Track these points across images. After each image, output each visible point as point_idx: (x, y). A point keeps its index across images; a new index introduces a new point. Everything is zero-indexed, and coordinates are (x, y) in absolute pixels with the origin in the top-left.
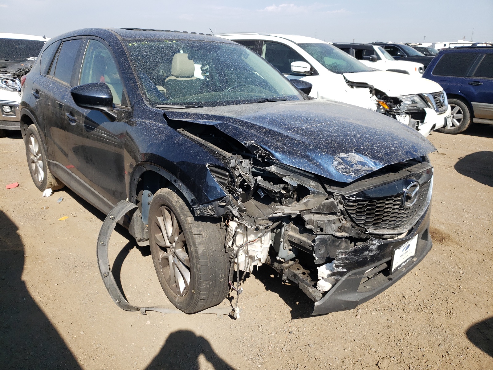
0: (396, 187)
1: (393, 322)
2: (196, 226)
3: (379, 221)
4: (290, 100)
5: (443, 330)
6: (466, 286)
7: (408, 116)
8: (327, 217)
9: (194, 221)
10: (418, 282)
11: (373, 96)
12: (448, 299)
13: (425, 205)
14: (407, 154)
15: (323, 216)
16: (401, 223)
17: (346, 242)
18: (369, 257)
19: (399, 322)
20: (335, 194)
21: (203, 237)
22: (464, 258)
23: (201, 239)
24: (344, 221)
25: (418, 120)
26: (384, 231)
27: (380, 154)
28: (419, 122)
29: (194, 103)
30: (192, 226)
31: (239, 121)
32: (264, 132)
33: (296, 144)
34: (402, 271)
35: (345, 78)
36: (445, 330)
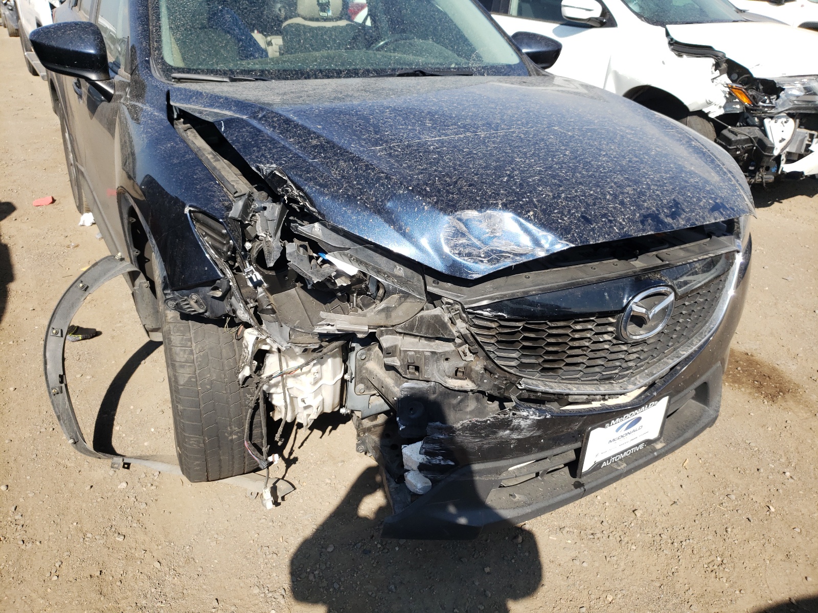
0: (606, 294)
1: (585, 565)
2: (182, 329)
3: (559, 365)
4: (483, 75)
5: (686, 603)
6: (786, 509)
7: (791, 121)
8: (432, 344)
9: (179, 318)
10: (681, 482)
11: (721, 74)
12: (729, 532)
13: (702, 333)
14: (642, 222)
15: (423, 341)
16: (619, 372)
17: (478, 400)
18: (513, 441)
19: (598, 568)
20: (445, 300)
21: (191, 352)
22: (810, 441)
23: (186, 356)
24: (470, 357)
25: (813, 132)
26: (570, 386)
27: (566, 219)
28: (815, 136)
29: (252, 71)
30: (172, 329)
31: (274, 117)
32: (313, 146)
33: (372, 180)
34: (617, 470)
35: (668, 34)
36: (690, 604)
